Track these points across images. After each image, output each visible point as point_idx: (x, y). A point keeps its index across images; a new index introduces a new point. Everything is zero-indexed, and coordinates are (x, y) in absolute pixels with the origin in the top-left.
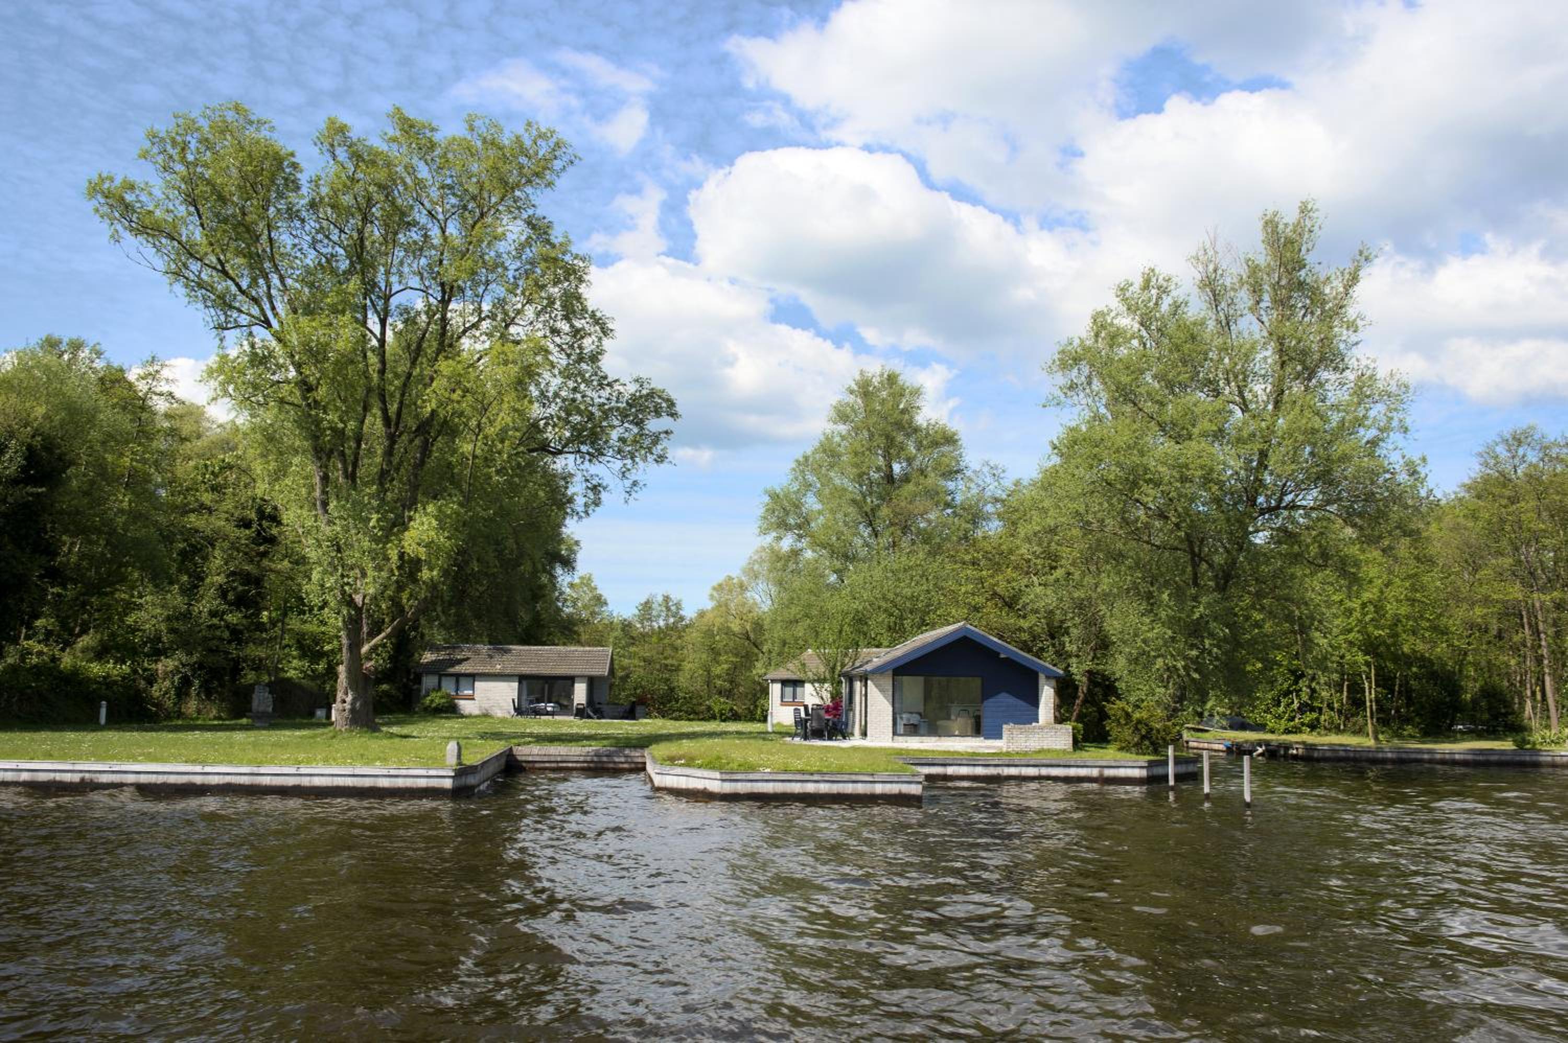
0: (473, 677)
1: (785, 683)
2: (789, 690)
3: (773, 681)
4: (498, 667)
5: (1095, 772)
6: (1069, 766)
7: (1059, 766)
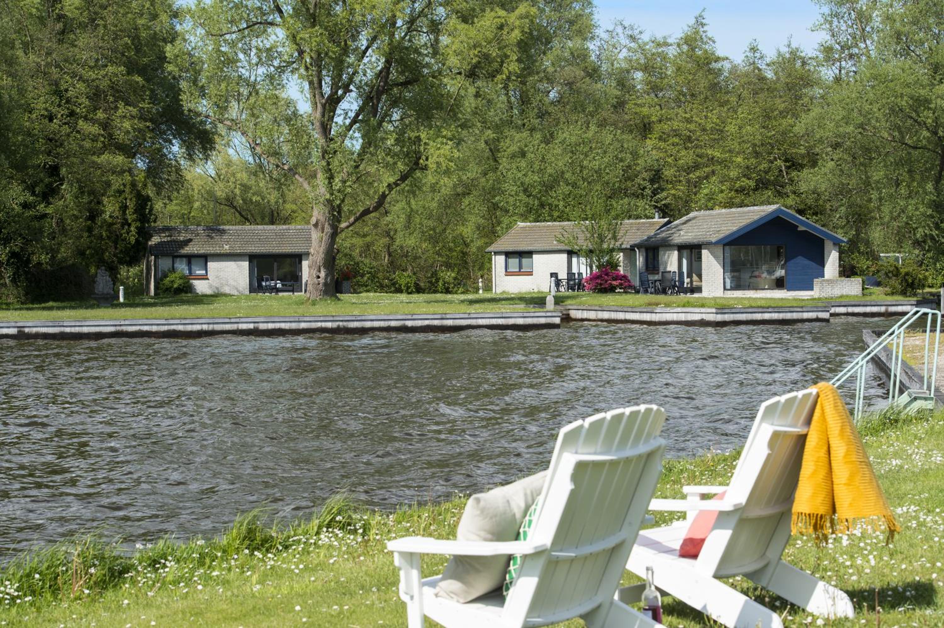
0: (205, 258)
1: (508, 254)
2: (514, 262)
3: (496, 253)
4: (227, 247)
5: (883, 309)
6: (866, 306)
7: (859, 306)
